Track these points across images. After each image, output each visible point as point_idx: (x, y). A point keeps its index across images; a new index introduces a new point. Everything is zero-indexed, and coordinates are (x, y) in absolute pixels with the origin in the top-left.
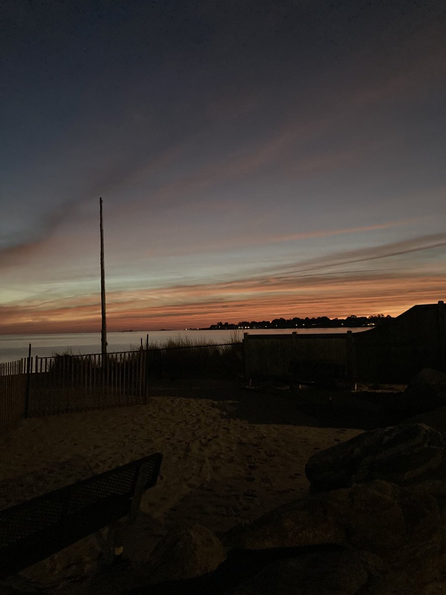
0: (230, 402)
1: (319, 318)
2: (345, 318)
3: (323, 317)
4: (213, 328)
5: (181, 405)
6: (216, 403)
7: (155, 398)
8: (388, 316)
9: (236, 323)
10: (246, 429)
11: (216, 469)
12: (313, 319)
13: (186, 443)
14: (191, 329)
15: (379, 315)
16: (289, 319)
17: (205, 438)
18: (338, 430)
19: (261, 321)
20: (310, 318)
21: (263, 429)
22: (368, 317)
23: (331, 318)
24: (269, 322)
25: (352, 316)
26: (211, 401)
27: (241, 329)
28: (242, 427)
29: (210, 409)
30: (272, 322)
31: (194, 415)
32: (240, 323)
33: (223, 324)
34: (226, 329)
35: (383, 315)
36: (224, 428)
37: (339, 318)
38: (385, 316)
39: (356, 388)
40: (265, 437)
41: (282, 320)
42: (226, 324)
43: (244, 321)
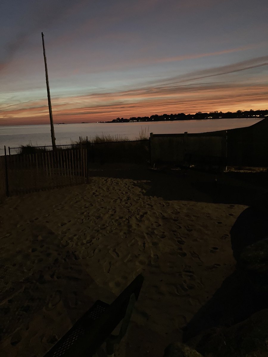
0: (145, 181)
1: (179, 114)
2: (194, 114)
3: (181, 114)
4: (114, 121)
5: (113, 184)
6: (136, 182)
7: (94, 178)
8: (221, 112)
9: (128, 118)
10: (164, 206)
11: (155, 244)
12: (175, 115)
13: (127, 219)
14: (100, 122)
15: (215, 112)
16: (161, 115)
17: (138, 214)
18: (229, 205)
19: (144, 117)
20: (173, 114)
21: (176, 204)
22: (208, 113)
23: (186, 114)
24: (149, 117)
25: (199, 112)
26: (132, 180)
27: (131, 122)
28: (160, 204)
29: (133, 188)
30: (150, 117)
31: (124, 193)
32: (131, 118)
33: (120, 119)
34: (122, 122)
35: (217, 112)
36: (149, 205)
37: (191, 114)
38: (219, 112)
39: (226, 169)
40: (179, 212)
41: (156, 116)
42: (122, 119)
43: (133, 117)
